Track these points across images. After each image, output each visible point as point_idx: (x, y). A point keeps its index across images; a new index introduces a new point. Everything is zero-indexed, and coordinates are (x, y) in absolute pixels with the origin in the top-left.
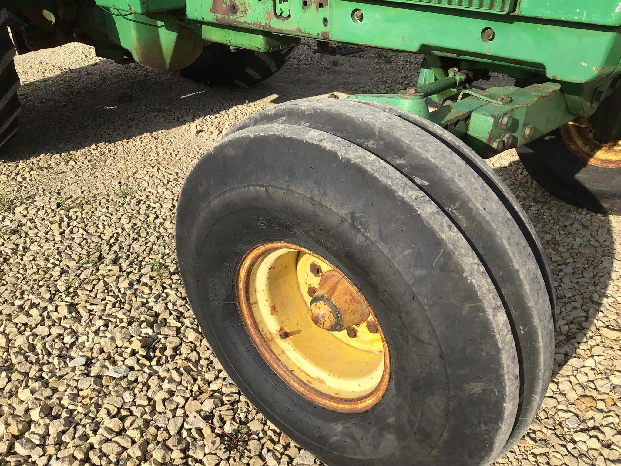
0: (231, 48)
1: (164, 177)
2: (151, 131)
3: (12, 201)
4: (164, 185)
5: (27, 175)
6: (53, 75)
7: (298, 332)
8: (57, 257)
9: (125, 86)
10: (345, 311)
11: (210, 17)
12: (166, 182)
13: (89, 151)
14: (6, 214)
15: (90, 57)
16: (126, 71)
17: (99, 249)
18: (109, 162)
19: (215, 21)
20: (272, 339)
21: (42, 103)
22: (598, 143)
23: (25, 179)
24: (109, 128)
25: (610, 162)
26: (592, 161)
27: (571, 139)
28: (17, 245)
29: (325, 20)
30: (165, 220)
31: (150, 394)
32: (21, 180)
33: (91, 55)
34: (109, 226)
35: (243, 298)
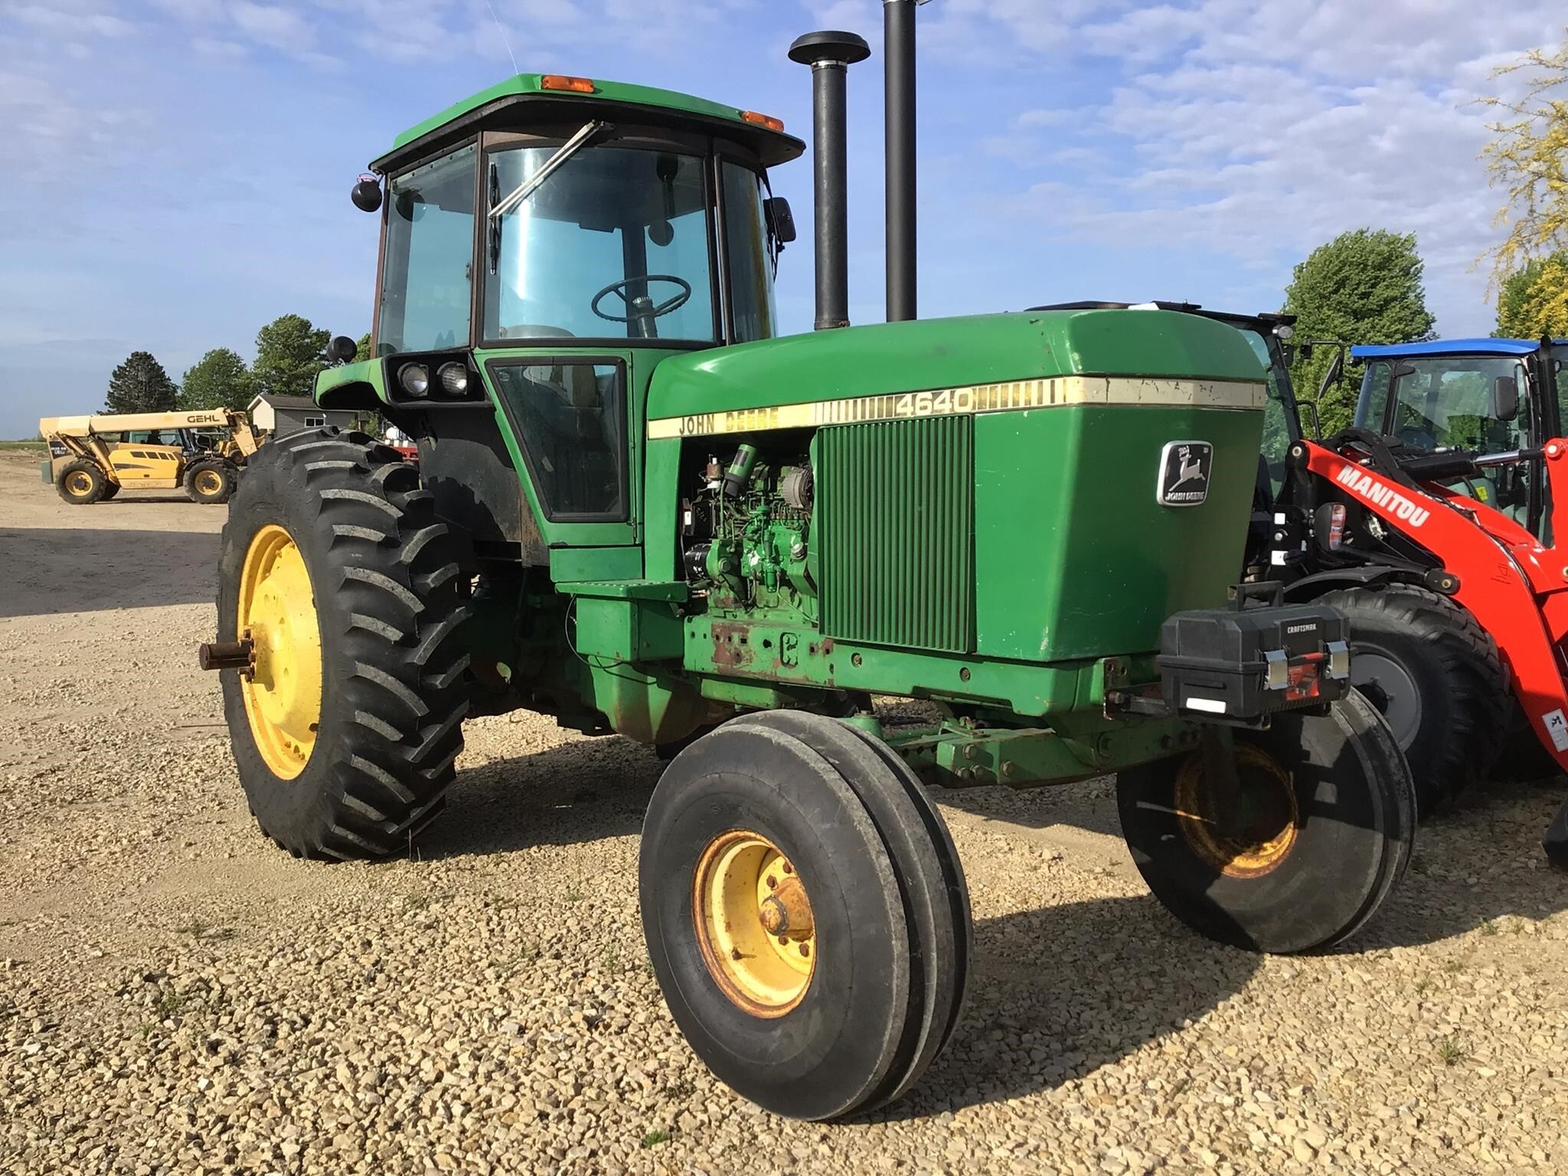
0: (736, 707)
1: (629, 883)
2: (618, 835)
3: (425, 900)
4: (629, 891)
5: (443, 875)
6: (476, 766)
7: (753, 957)
8: (485, 950)
9: (587, 781)
10: (791, 910)
11: (710, 667)
12: (631, 889)
13: (528, 854)
14: (418, 911)
15: (535, 744)
16: (589, 764)
17: (536, 946)
18: (554, 866)
19: (716, 672)
20: (725, 960)
21: (461, 798)
22: (1239, 848)
23: (440, 879)
24: (557, 830)
25: (1249, 871)
26: (1227, 871)
27: (1199, 841)
28: (434, 940)
29: (832, 667)
30: (624, 925)
31: (588, 1055)
32: (435, 880)
33: (535, 741)
34: (551, 927)
35: (698, 909)
